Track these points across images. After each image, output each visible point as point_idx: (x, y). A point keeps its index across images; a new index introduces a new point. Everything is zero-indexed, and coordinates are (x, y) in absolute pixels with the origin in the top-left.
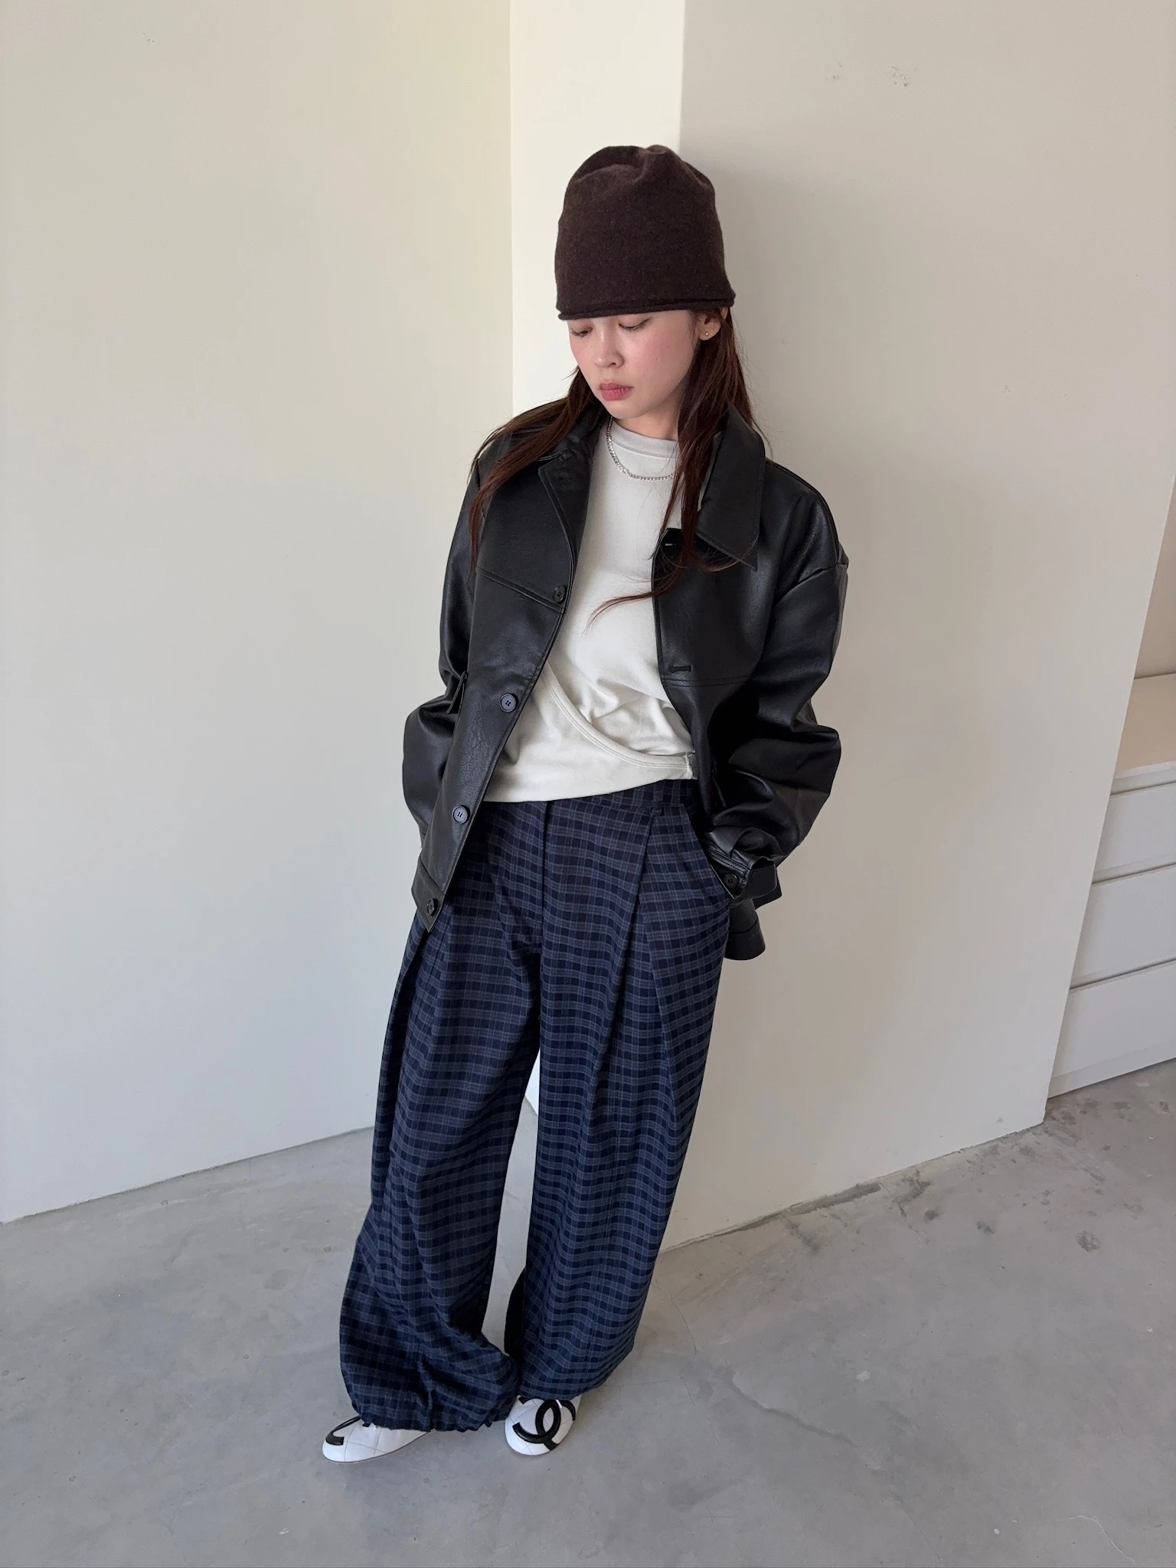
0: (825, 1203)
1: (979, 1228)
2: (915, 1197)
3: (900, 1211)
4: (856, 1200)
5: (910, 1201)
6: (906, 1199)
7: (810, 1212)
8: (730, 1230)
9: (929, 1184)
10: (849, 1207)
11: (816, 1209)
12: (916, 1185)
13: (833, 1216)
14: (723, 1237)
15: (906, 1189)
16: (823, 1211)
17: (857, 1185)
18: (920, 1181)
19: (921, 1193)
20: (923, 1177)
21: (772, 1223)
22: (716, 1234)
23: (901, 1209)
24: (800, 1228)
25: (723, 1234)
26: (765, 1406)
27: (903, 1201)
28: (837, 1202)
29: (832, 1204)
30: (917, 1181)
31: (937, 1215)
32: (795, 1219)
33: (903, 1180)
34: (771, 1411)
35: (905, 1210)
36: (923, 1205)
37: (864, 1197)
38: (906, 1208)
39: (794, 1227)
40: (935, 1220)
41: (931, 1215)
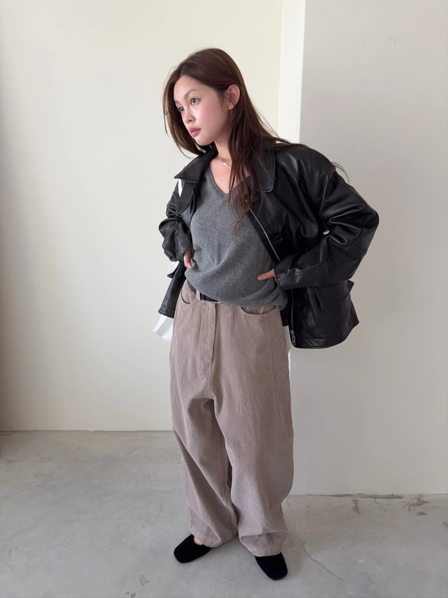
0: (374, 497)
1: (444, 524)
2: (418, 506)
3: (408, 508)
4: (389, 499)
5: (414, 506)
6: (413, 505)
7: (366, 498)
8: (328, 495)
9: (427, 502)
10: (385, 501)
11: (369, 498)
12: (420, 501)
13: (376, 502)
14: (324, 497)
15: (415, 501)
16: (373, 499)
17: (392, 494)
18: (424, 500)
19: (422, 504)
20: (425, 499)
21: (347, 497)
22: (322, 495)
23: (409, 508)
24: (359, 502)
25: (325, 496)
26: (314, 558)
27: (410, 506)
28: (381, 498)
29: (378, 498)
30: (422, 500)
31: (425, 514)
32: (358, 499)
33: (415, 498)
34: (314, 560)
35: (411, 509)
36: (420, 509)
37: (394, 499)
38: (411, 508)
39: (355, 502)
40: (423, 516)
41: (422, 514)
